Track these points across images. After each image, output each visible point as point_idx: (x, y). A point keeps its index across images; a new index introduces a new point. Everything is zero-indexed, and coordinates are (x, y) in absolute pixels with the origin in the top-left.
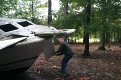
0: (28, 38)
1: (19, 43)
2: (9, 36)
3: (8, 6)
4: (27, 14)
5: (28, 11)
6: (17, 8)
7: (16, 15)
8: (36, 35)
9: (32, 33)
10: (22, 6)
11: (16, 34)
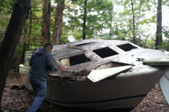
0: (134, 67)
1: (122, 74)
2: (107, 64)
3: (100, 23)
4: (125, 32)
5: (126, 28)
6: (113, 26)
7: (111, 34)
8: (144, 64)
9: (139, 60)
10: (119, 23)
11: (116, 60)
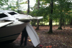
0: (14, 22)
1: (9, 25)
2: (2, 21)
3: (3, 3)
5: (15, 6)
6: (8, 4)
7: (8, 8)
8: (19, 20)
11: (6, 19)
